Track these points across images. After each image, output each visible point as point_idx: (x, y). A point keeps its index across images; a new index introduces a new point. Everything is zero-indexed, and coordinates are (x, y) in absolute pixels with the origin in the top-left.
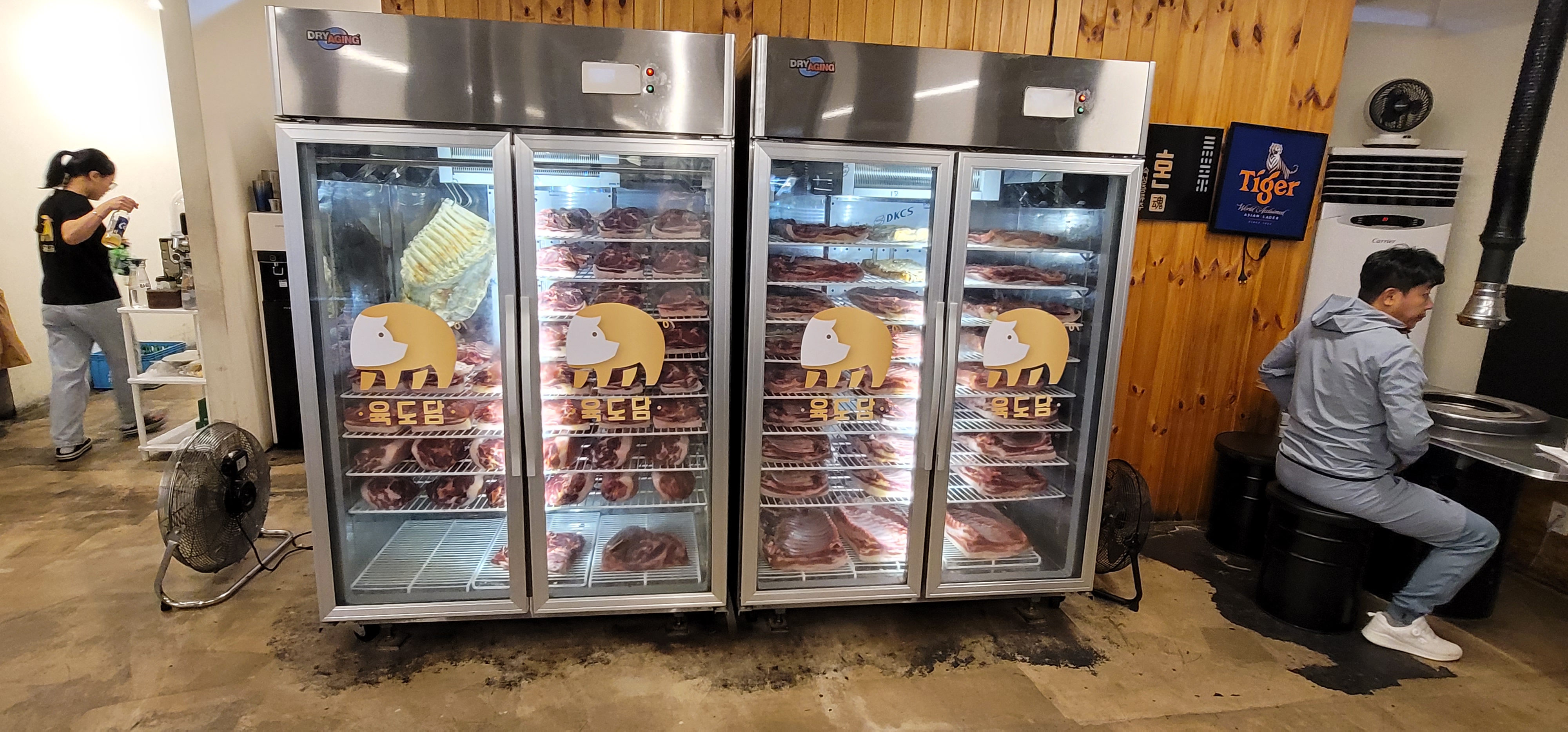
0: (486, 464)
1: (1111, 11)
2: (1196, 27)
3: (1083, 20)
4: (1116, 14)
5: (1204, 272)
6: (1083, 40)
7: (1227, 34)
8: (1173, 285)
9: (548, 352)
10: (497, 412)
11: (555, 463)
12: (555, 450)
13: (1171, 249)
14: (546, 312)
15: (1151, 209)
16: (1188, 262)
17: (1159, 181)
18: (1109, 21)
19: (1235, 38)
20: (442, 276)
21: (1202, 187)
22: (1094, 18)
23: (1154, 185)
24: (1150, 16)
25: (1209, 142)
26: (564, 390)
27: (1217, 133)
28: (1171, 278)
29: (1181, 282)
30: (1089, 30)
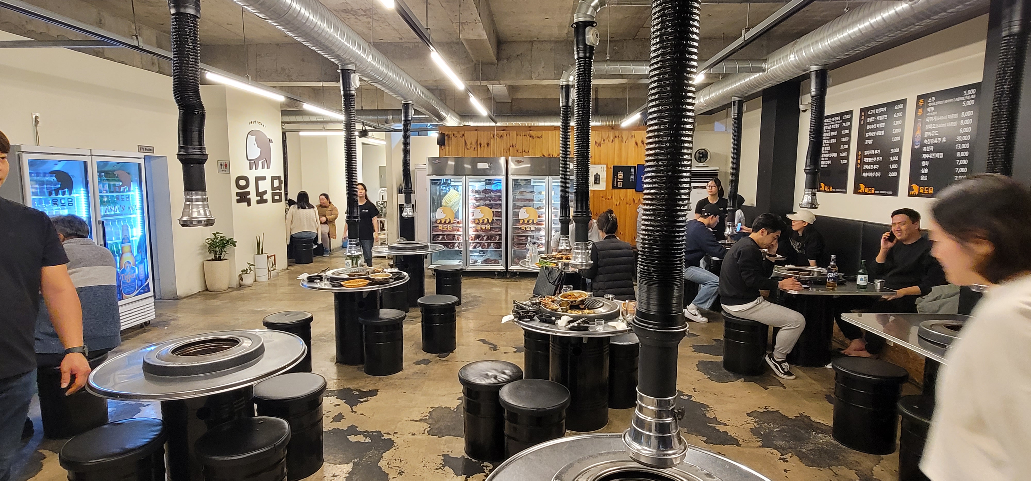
0: (458, 240)
1: (602, 140)
2: (625, 142)
3: (596, 142)
4: (604, 140)
5: (636, 202)
6: (596, 147)
7: (634, 143)
8: (628, 205)
9: (471, 218)
10: (461, 229)
11: (472, 240)
12: (472, 237)
13: (626, 196)
14: (471, 210)
15: (618, 186)
16: (632, 199)
17: (620, 179)
18: (602, 142)
19: (636, 144)
20: (450, 204)
21: (632, 180)
22: (598, 141)
23: (618, 180)
24: (613, 140)
25: (632, 169)
26: (474, 225)
27: (635, 167)
28: (627, 204)
29: (630, 205)
30: (597, 145)
